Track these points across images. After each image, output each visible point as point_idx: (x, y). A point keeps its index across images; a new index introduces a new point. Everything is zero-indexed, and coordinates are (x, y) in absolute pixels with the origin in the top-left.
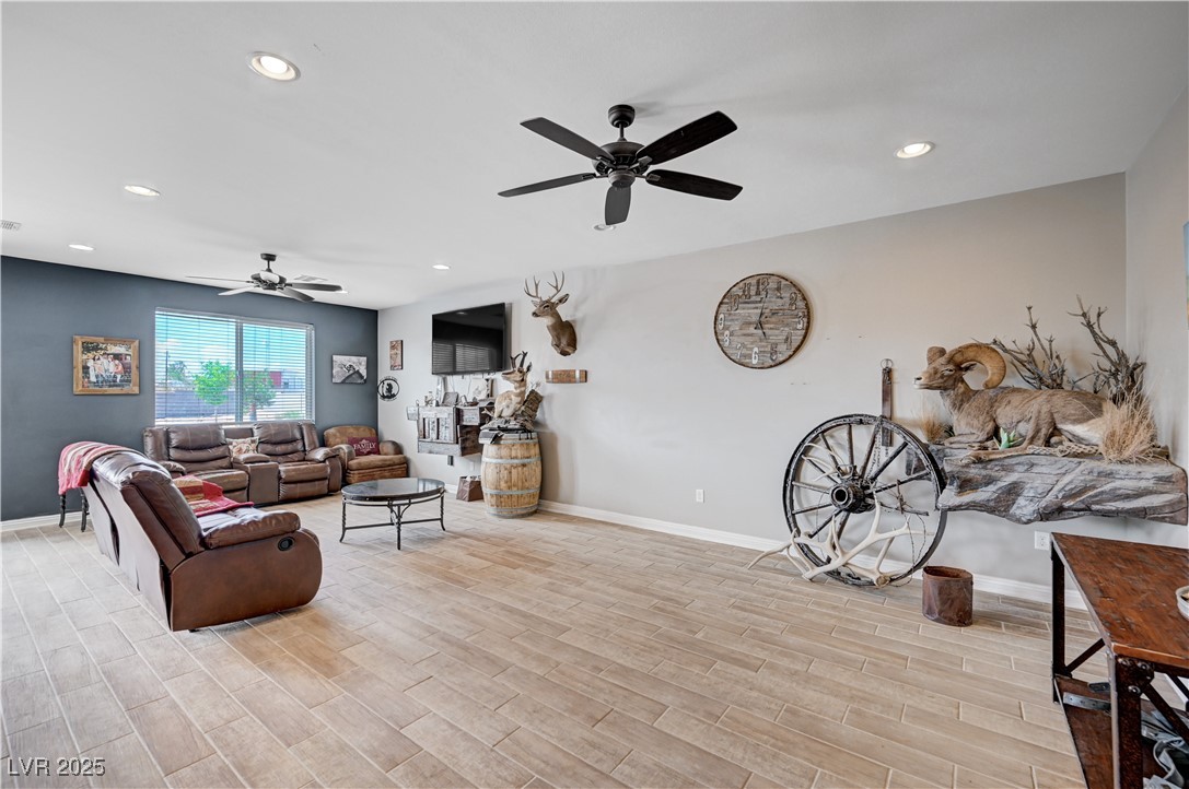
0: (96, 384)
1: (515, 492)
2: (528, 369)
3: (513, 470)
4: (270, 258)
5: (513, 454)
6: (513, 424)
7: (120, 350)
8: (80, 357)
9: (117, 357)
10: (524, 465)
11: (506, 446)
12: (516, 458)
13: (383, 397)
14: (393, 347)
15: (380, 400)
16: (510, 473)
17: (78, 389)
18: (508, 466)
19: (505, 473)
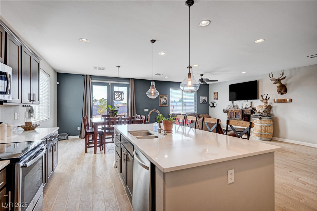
0: (162, 104)
1: (266, 133)
2: (269, 99)
3: (266, 127)
4: (202, 75)
5: (266, 123)
6: (264, 114)
7: (165, 97)
8: (160, 99)
9: (165, 99)
10: (269, 126)
11: (264, 120)
12: (267, 124)
13: (211, 107)
14: (214, 94)
15: (210, 108)
16: (265, 128)
17: (160, 105)
18: (264, 126)
19: (263, 128)
